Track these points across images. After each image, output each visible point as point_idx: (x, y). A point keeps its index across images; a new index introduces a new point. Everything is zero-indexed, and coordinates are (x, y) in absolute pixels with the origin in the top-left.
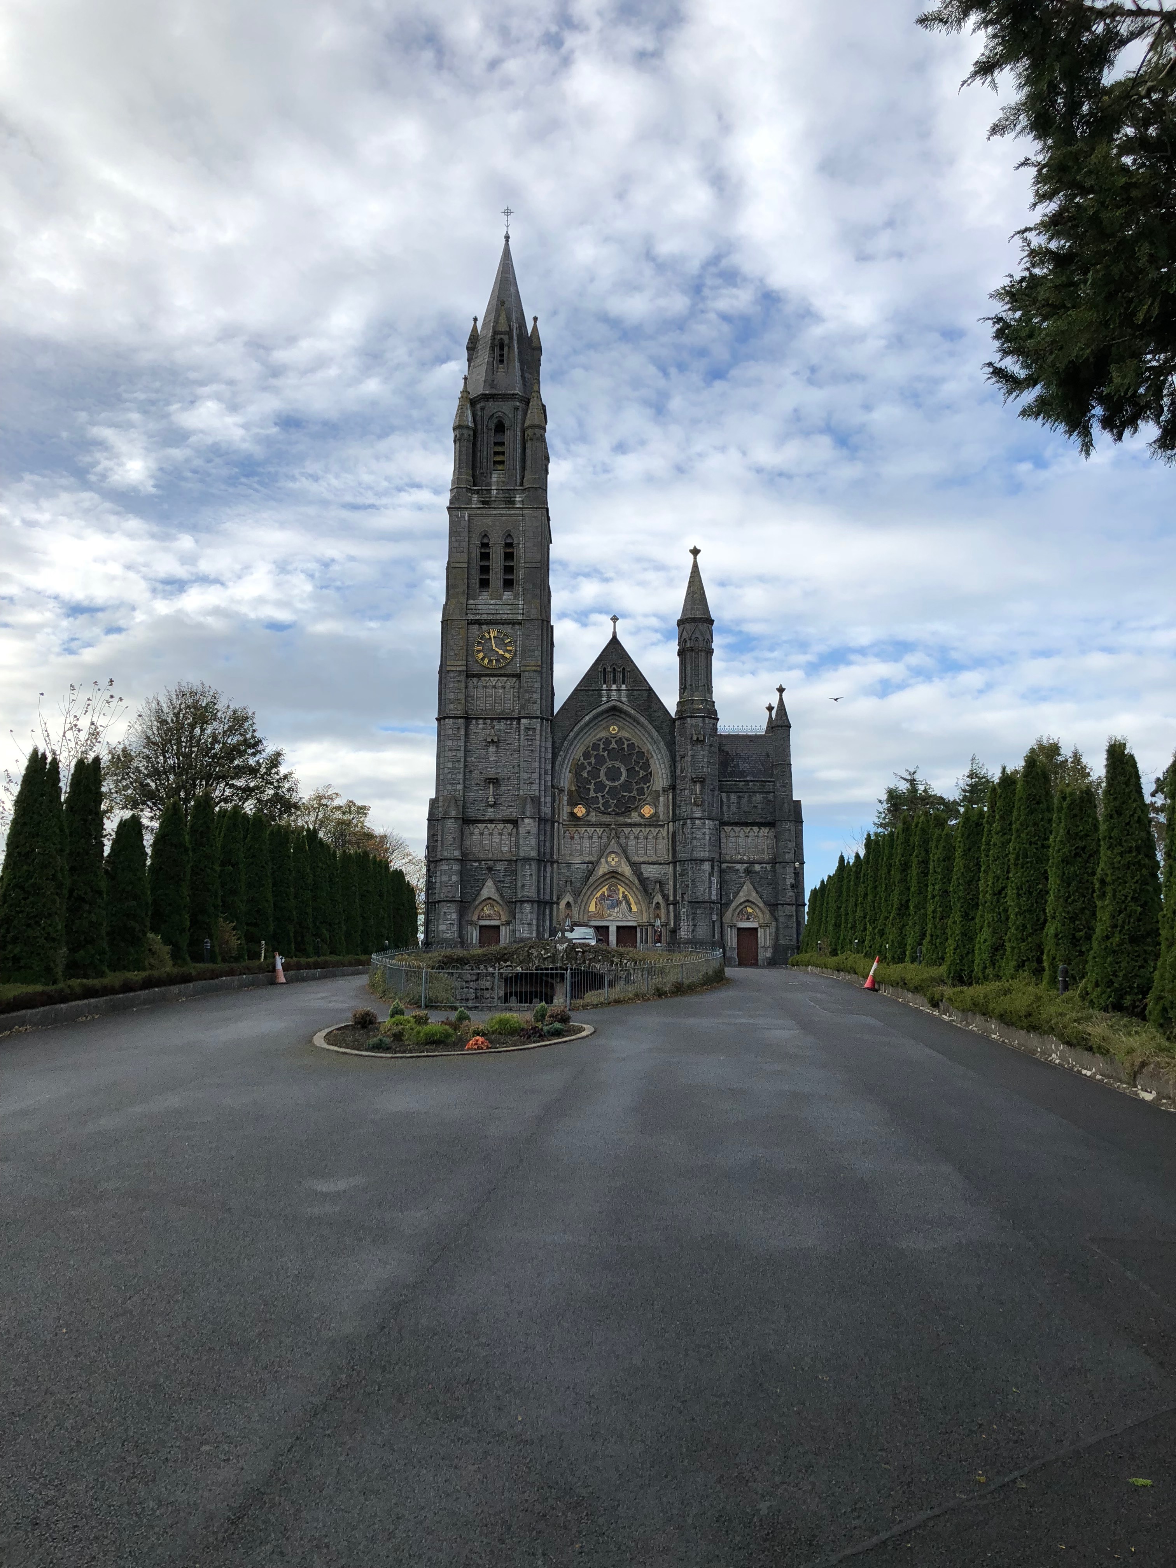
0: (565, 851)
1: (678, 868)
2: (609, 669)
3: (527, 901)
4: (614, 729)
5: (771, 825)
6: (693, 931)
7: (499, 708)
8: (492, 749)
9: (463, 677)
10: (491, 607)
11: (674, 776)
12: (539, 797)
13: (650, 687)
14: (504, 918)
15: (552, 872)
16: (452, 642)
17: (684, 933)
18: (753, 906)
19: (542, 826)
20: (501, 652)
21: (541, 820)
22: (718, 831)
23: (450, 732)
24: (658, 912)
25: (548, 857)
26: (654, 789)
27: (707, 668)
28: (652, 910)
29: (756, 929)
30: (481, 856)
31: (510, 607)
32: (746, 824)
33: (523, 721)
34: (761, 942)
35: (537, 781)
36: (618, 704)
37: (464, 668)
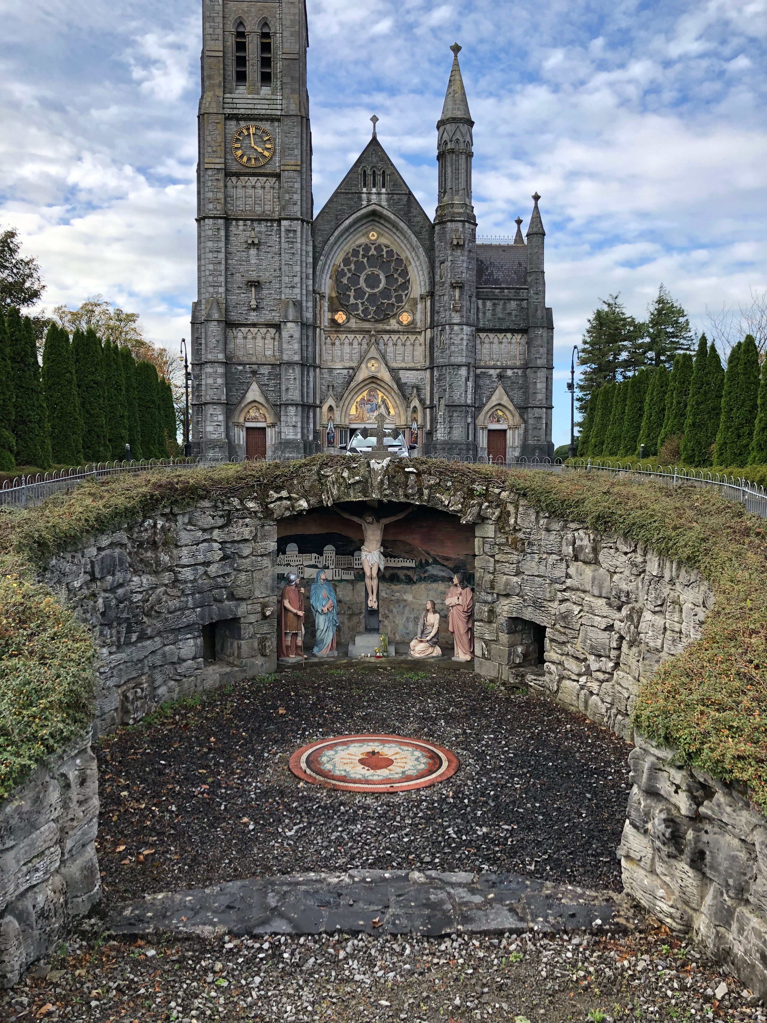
0: (325, 357)
1: (435, 373)
2: (369, 172)
3: (292, 405)
4: (373, 236)
5: (524, 331)
6: (449, 433)
7: (258, 209)
8: (253, 252)
9: (221, 176)
10: (249, 101)
11: (432, 283)
12: (301, 303)
13: (410, 192)
14: (270, 420)
15: (315, 377)
16: (209, 138)
17: (440, 435)
18: (504, 410)
19: (304, 331)
20: (260, 150)
21: (303, 324)
22: (474, 337)
23: (210, 233)
24: (415, 415)
25: (311, 361)
26: (412, 296)
27: (467, 171)
28: (409, 413)
29: (505, 431)
30: (246, 360)
31: (268, 102)
32: (500, 331)
33: (284, 223)
34: (509, 442)
35: (299, 285)
36: (378, 208)
37: (222, 166)
